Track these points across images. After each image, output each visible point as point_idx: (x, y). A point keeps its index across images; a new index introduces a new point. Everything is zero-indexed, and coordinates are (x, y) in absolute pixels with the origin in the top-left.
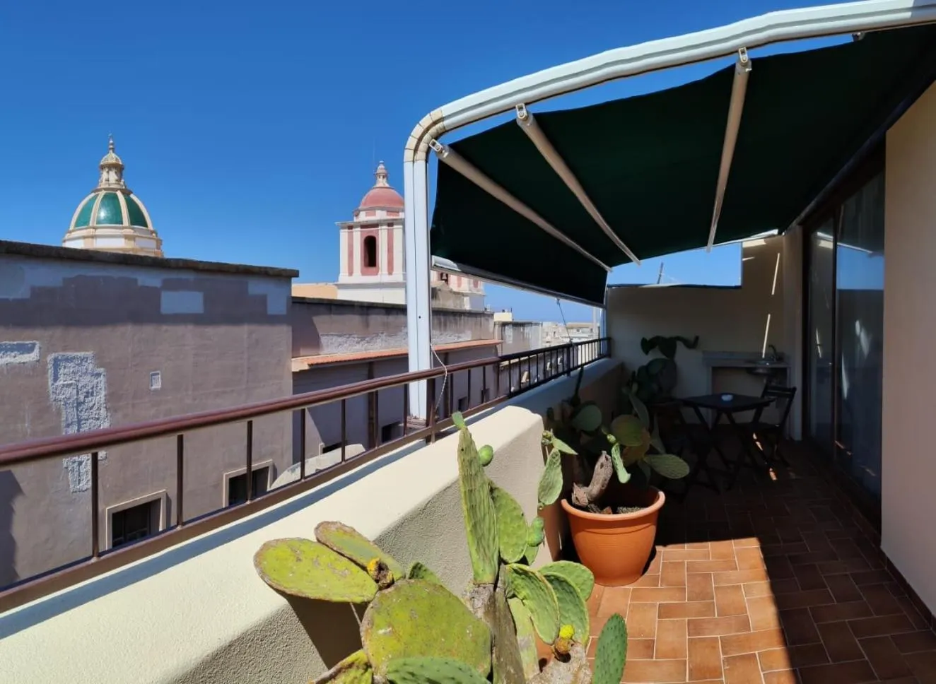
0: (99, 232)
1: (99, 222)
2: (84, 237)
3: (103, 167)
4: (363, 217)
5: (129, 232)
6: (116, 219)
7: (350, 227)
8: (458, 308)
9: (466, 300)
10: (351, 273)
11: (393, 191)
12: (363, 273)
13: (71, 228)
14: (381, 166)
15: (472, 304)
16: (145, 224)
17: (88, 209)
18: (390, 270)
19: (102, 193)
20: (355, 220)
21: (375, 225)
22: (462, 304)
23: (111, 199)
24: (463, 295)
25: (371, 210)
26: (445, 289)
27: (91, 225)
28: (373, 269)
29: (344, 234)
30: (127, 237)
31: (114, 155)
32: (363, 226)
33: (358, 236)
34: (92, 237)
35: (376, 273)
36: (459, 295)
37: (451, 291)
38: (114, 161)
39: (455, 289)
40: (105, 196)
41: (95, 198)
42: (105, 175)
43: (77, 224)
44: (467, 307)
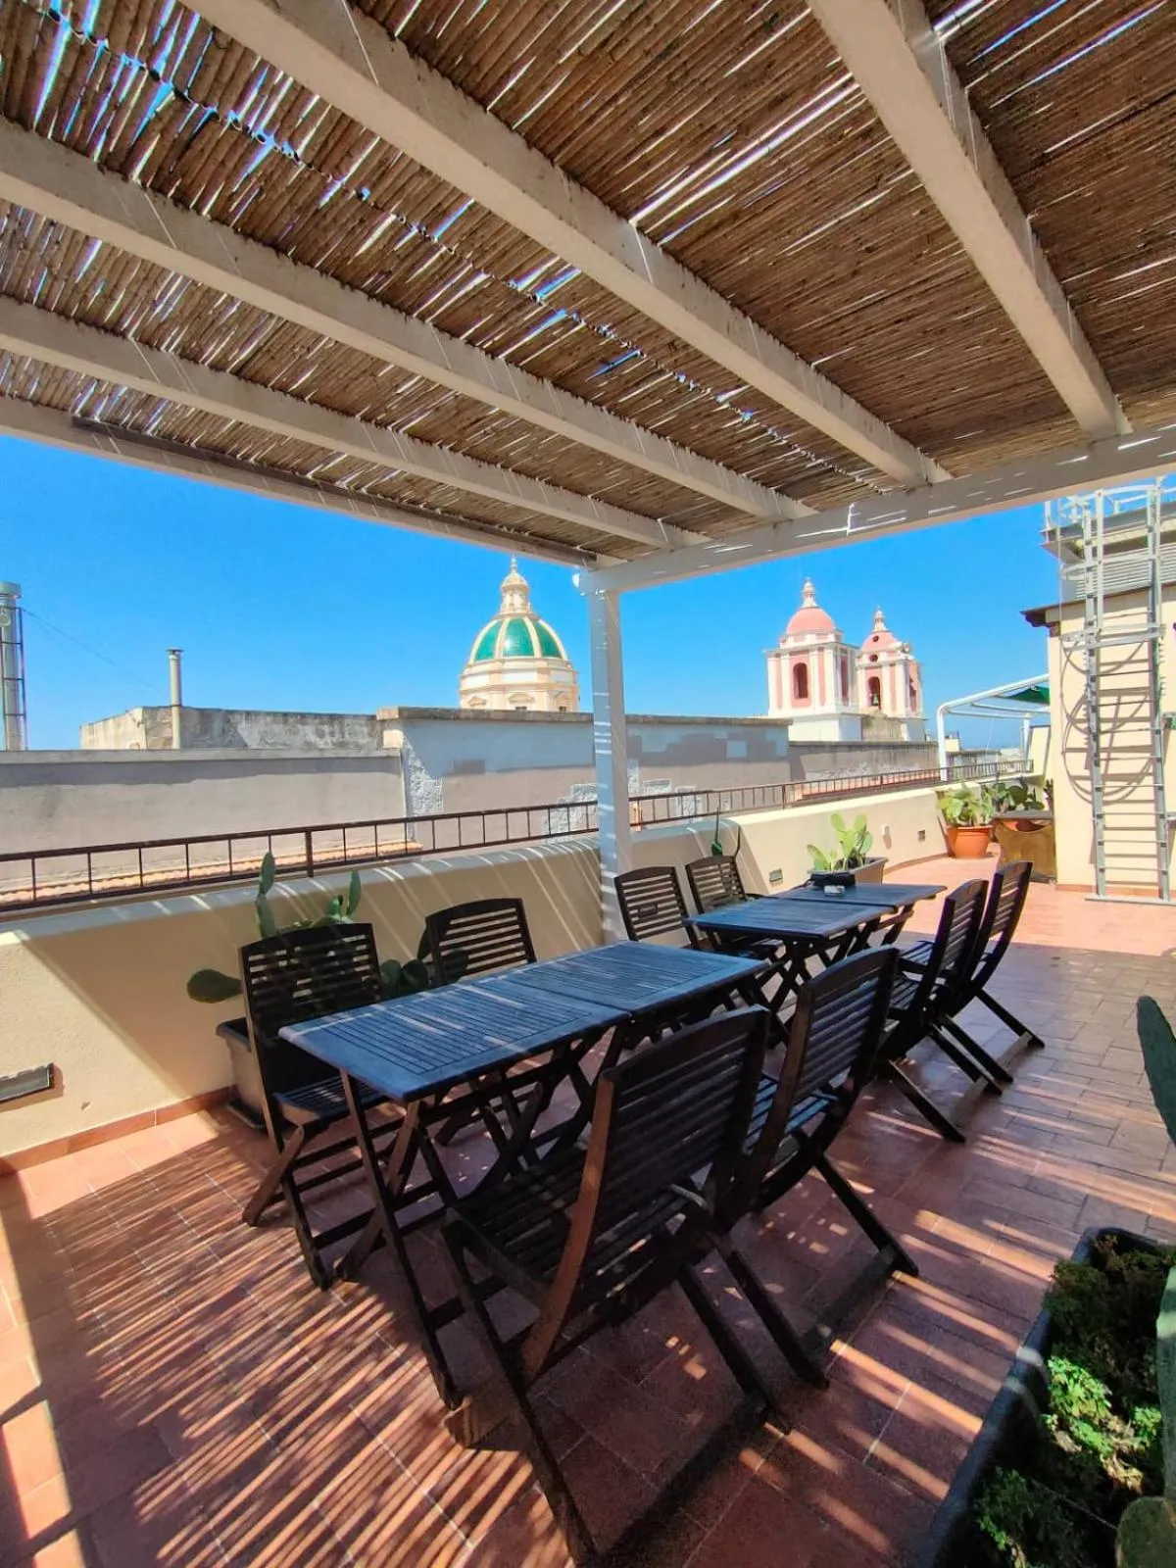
0: (508, 665)
1: (505, 655)
2: (491, 672)
3: (506, 590)
4: (791, 643)
5: (543, 664)
6: (525, 649)
7: (778, 655)
8: (895, 740)
9: (904, 727)
10: (780, 705)
11: (820, 610)
12: (794, 706)
13: (471, 661)
14: (808, 584)
15: (911, 731)
16: (557, 654)
17: (490, 640)
18: (823, 702)
19: (507, 620)
20: (782, 646)
21: (805, 651)
22: (899, 733)
23: (517, 628)
24: (900, 721)
25: (799, 635)
26: (878, 716)
27: (496, 656)
28: (804, 700)
29: (772, 663)
30: (540, 671)
31: (517, 575)
32: (793, 653)
33: (787, 665)
34: (499, 672)
35: (808, 705)
36: (895, 721)
37: (886, 718)
38: (517, 582)
39: (890, 715)
40: (511, 624)
41: (498, 627)
42: (507, 599)
43: (479, 656)
44: (905, 737)
